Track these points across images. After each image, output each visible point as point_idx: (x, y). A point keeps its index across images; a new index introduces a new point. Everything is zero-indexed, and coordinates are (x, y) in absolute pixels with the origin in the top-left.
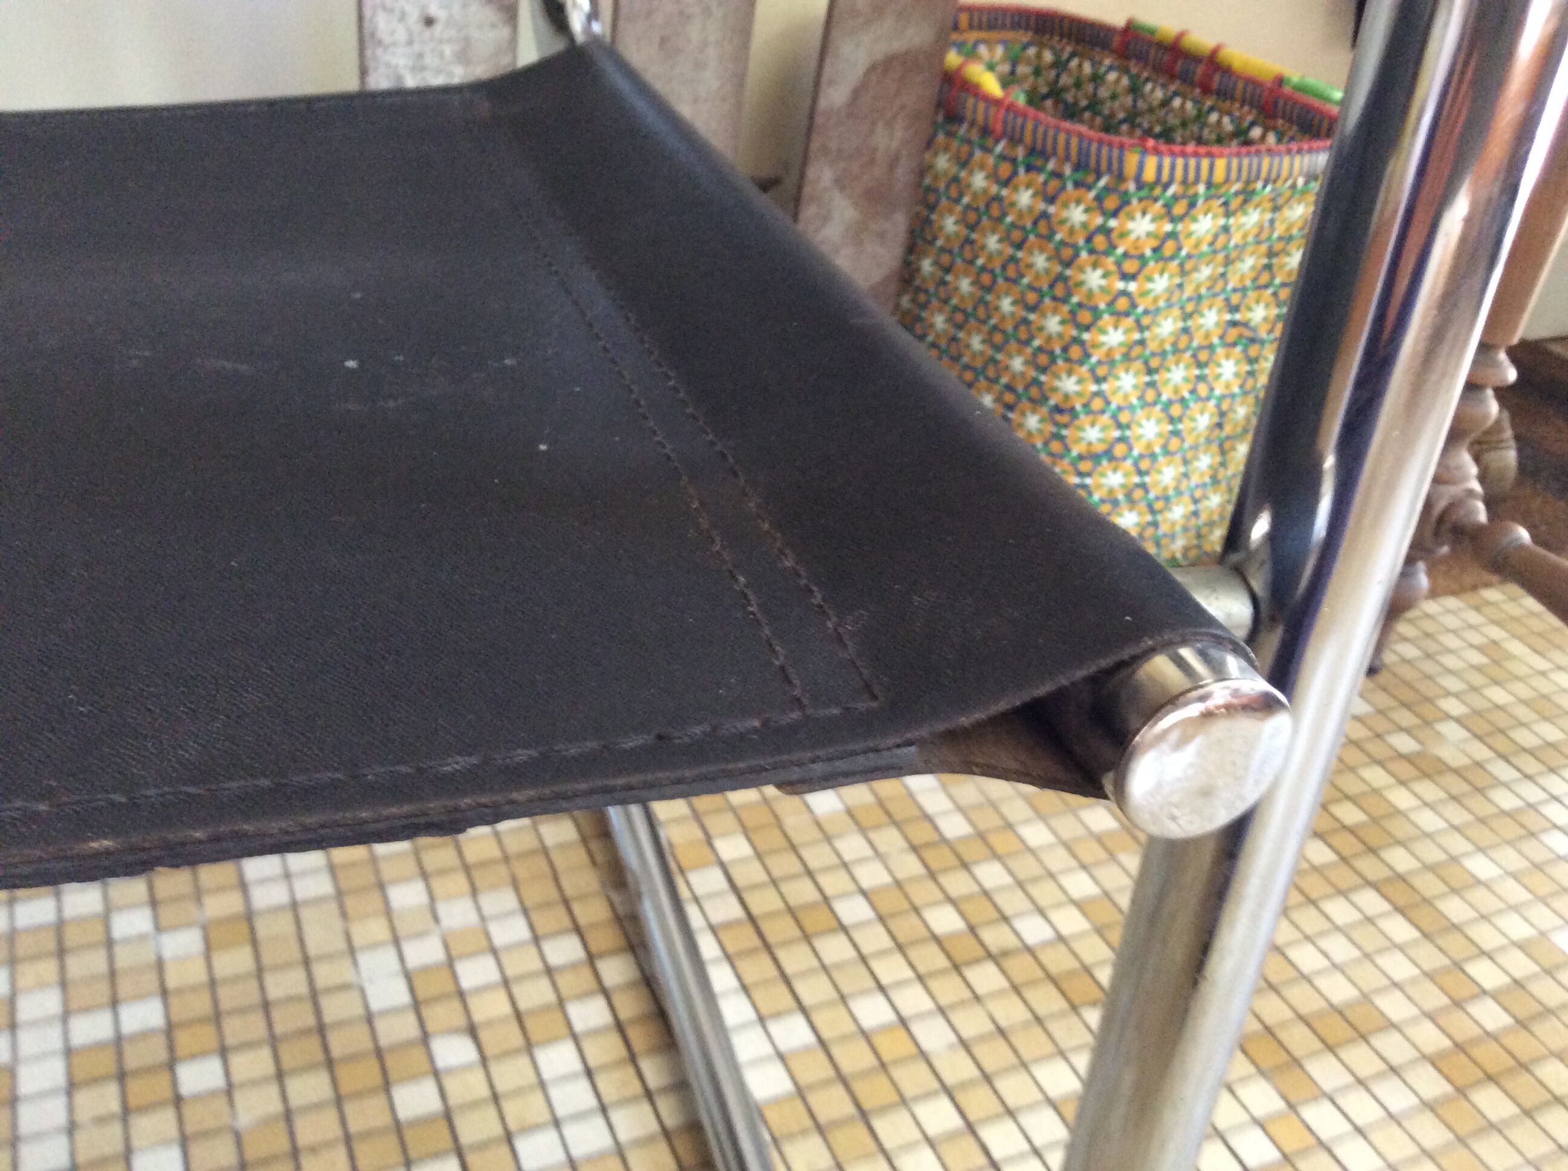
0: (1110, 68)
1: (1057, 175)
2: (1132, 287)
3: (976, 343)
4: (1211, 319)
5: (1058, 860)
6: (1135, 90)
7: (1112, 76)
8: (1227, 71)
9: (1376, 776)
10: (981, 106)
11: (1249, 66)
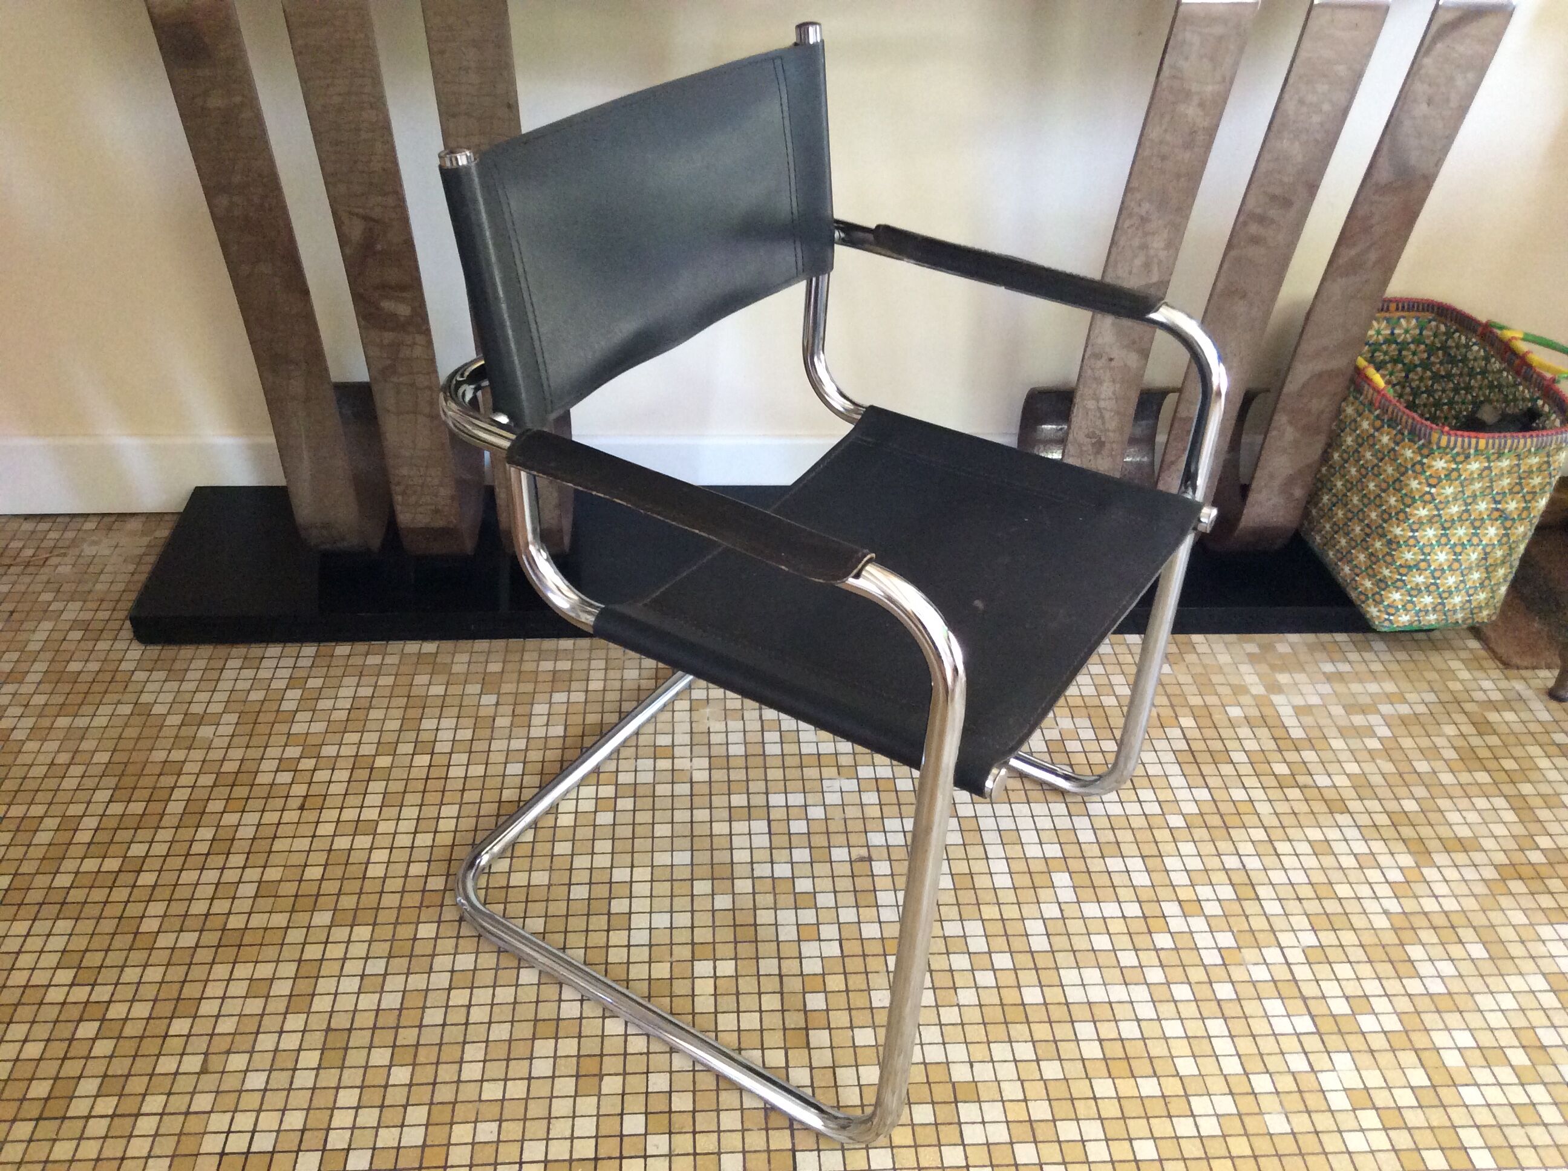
0: (1474, 344)
1: (1401, 432)
2: (1433, 490)
3: (1355, 500)
4: (1482, 506)
5: (1345, 756)
6: (1487, 359)
7: (1476, 348)
8: (1530, 366)
9: (1535, 750)
10: (1371, 391)
11: (1541, 366)
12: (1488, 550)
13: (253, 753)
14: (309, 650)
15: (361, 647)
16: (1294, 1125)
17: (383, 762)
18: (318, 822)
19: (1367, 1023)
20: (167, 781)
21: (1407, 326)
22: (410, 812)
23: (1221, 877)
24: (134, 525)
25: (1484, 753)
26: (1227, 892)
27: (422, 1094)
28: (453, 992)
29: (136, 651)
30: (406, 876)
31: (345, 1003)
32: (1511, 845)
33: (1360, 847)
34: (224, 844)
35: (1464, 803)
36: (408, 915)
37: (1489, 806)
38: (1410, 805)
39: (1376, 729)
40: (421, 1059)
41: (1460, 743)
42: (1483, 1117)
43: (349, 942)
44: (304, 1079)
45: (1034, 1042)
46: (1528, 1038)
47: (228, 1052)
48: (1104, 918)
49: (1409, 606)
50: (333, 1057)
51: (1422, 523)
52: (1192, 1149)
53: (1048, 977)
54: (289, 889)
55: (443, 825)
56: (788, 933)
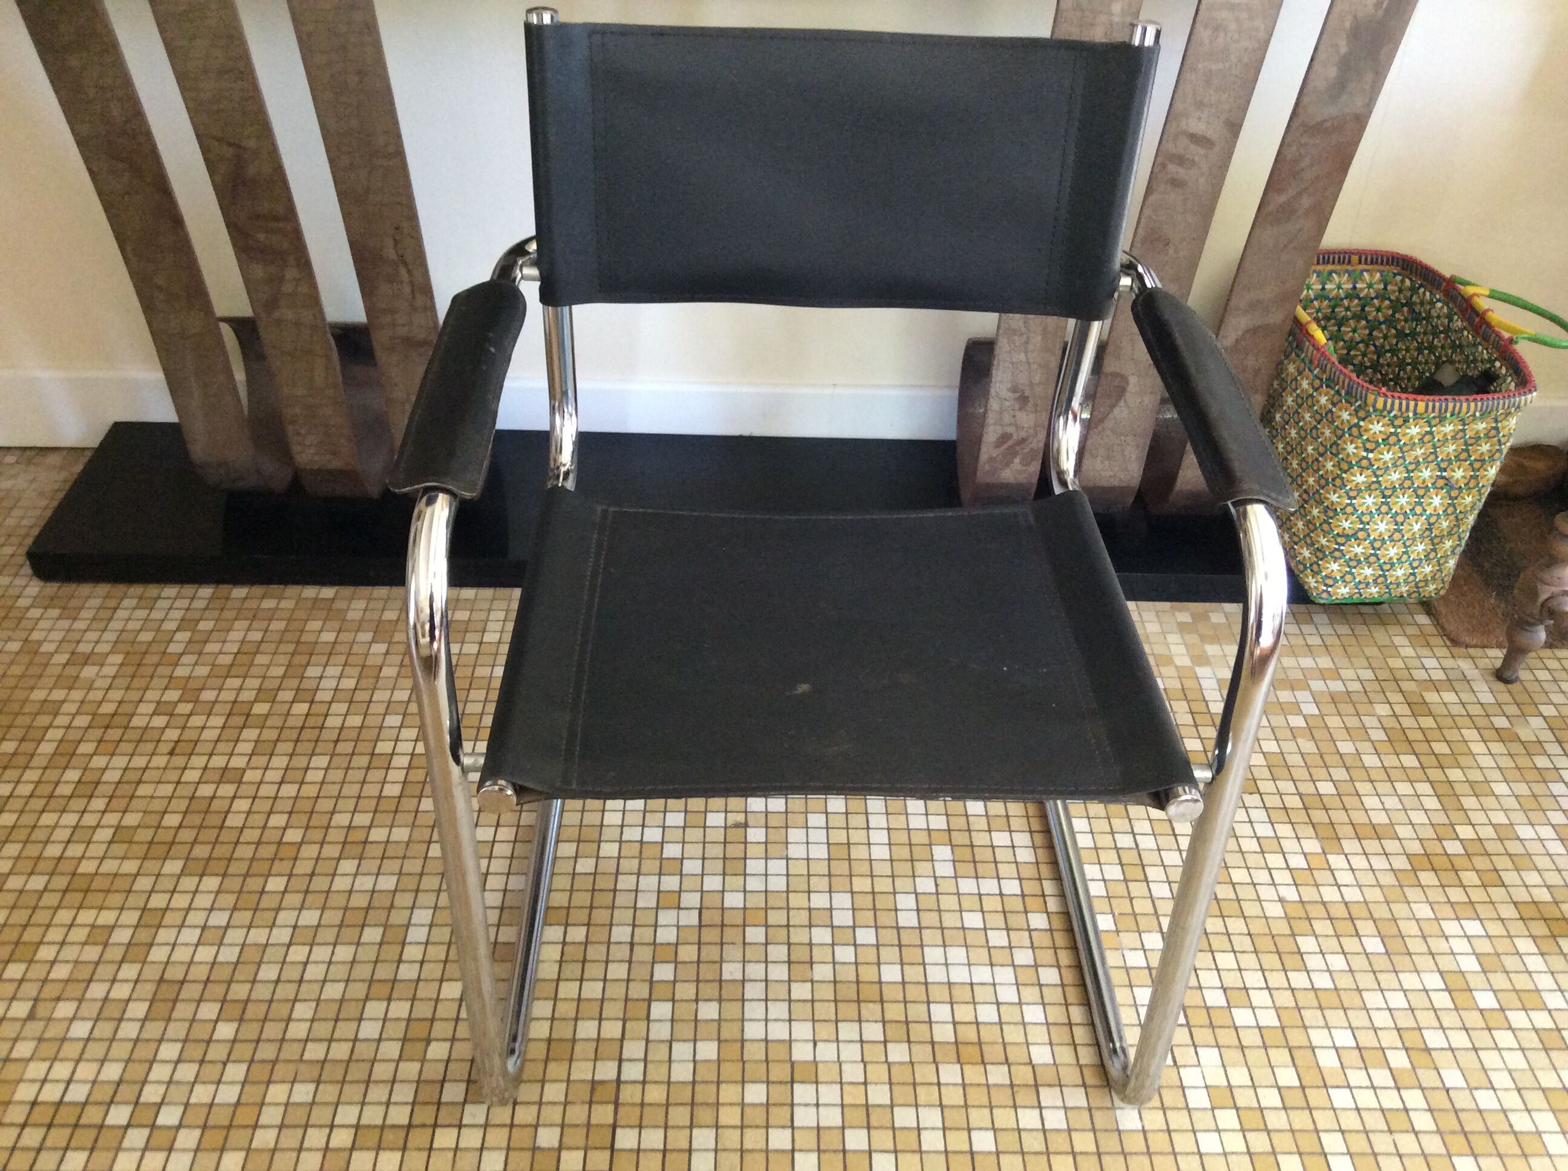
0: (1439, 301)
1: (1338, 393)
2: (1371, 455)
3: (1295, 464)
4: (1426, 473)
6: (1449, 316)
7: (1439, 305)
8: (1489, 325)
10: (1312, 348)
11: (1500, 324)
12: (1432, 520)
13: (134, 696)
14: (206, 591)
15: (258, 590)
16: (1146, 1123)
17: (261, 708)
18: (185, 768)
19: (1243, 1017)
20: (43, 720)
21: (1370, 280)
22: (279, 762)
23: (1112, 856)
24: (53, 459)
25: (1415, 735)
26: (1114, 872)
27: (244, 1051)
28: (292, 948)
29: (35, 587)
30: (264, 827)
31: (182, 954)
32: (1429, 833)
33: (1264, 830)
34: (88, 788)
35: (1384, 788)
36: (261, 867)
37: (1412, 792)
38: (1326, 788)
39: (1302, 706)
40: (249, 1015)
41: (1391, 723)
42: (1350, 1121)
43: (196, 892)
44: (129, 1030)
45: (884, 1022)
46: (1412, 1039)
47: (58, 999)
48: (980, 895)
49: (1348, 578)
50: (162, 1008)
51: (1360, 491)
52: (1033, 1143)
53: (911, 954)
54: (145, 835)
55: (311, 776)
56: (647, 901)
